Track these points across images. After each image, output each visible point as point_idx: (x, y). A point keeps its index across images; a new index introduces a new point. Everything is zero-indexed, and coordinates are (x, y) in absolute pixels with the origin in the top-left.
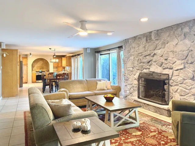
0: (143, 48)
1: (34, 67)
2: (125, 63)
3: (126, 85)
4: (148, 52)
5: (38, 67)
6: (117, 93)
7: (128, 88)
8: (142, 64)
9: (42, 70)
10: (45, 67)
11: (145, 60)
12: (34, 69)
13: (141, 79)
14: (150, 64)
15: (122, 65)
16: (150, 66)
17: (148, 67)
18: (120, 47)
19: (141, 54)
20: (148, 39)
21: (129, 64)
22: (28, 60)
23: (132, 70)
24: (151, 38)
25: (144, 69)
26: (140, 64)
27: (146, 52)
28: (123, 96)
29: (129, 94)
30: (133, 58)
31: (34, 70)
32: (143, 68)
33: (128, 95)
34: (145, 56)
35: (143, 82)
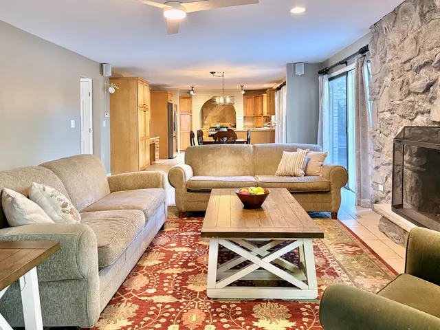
0: (412, 43)
1: (206, 117)
2: (375, 96)
3: (377, 168)
4: (427, 52)
5: (215, 117)
6: (332, 186)
7: (382, 175)
8: (411, 98)
9: (222, 124)
10: (228, 117)
11: (418, 85)
12: (206, 122)
13: (410, 149)
14: (430, 95)
15: (369, 104)
16: (431, 102)
17: (426, 106)
18: (364, 51)
19: (407, 66)
20: (425, 9)
21: (384, 101)
22: (193, 102)
23: (391, 119)
24: (434, 4)
25: (417, 114)
26: (407, 99)
27: (419, 57)
28: (369, 200)
29: (384, 195)
30: (389, 80)
31: (207, 124)
32: (415, 112)
33: (382, 198)
34: (418, 70)
35: (415, 159)
